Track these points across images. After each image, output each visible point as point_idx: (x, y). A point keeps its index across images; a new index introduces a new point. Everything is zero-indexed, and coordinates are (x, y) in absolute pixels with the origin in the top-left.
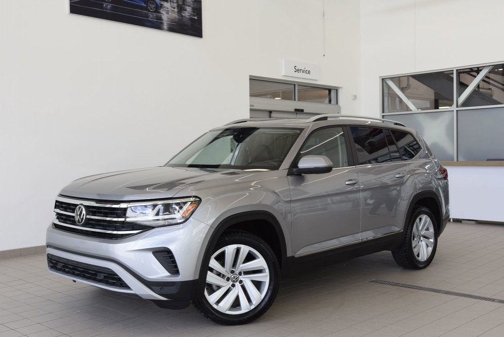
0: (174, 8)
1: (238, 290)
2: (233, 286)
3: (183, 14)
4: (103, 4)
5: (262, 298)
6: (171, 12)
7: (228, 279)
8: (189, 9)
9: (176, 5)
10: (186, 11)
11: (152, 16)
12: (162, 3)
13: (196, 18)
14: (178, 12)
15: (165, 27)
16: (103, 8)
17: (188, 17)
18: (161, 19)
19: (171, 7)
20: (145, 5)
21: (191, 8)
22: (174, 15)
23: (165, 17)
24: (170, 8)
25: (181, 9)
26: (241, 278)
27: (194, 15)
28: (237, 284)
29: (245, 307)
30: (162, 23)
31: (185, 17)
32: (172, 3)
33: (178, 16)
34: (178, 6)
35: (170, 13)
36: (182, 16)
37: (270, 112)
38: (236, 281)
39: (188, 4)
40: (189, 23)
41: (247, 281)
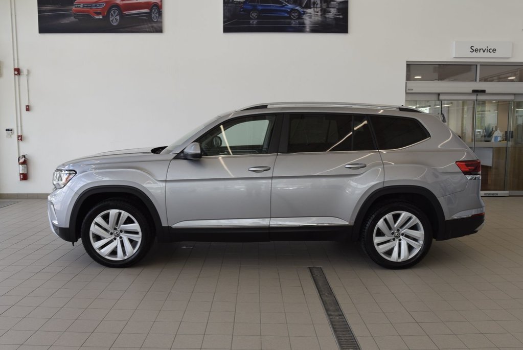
0: (318, 12)
1: (117, 243)
2: (115, 239)
3: (327, 16)
4: (250, 21)
5: (134, 252)
6: (315, 16)
7: (111, 234)
8: (333, 11)
9: (319, 9)
10: (330, 12)
11: (294, 23)
12: (305, 10)
13: (341, 17)
14: (321, 15)
15: (308, 29)
16: (250, 24)
17: (333, 17)
18: (303, 23)
19: (315, 12)
20: (288, 15)
21: (336, 9)
22: (317, 18)
23: (307, 21)
24: (313, 13)
25: (324, 12)
26: (122, 235)
27: (339, 15)
28: (118, 238)
29: (120, 257)
30: (304, 27)
31: (328, 18)
32: (315, 9)
33: (321, 18)
34: (321, 11)
35: (313, 17)
36: (326, 18)
37: (439, 94)
38: (118, 237)
39: (332, 6)
40: (334, 22)
41: (125, 237)
